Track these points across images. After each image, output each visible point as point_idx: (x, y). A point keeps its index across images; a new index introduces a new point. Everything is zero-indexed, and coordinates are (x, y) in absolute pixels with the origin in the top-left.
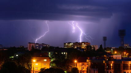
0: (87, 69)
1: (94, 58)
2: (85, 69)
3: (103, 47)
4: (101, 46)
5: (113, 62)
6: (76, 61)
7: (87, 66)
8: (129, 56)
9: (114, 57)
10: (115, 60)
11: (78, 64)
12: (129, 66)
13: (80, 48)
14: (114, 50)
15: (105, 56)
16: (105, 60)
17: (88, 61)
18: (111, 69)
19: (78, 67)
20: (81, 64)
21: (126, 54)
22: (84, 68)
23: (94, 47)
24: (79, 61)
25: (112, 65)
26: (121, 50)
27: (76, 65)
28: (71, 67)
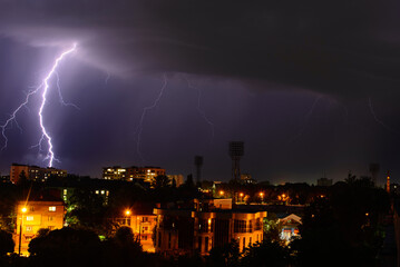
0: (154, 230)
1: (171, 204)
2: (149, 231)
3: (194, 180)
4: (190, 177)
5: (212, 215)
6: (128, 213)
7: (154, 223)
8: (249, 201)
9: (216, 202)
10: (218, 211)
11: (133, 220)
12: (248, 223)
13: (141, 181)
14: (219, 187)
15: (196, 201)
16: (195, 210)
17: (155, 211)
18: (207, 230)
19: (133, 227)
20: (139, 218)
21: (243, 197)
22: (146, 228)
23: (174, 180)
24: (137, 212)
25: (210, 221)
26: (232, 187)
27: (129, 221)
28: (116, 225)
